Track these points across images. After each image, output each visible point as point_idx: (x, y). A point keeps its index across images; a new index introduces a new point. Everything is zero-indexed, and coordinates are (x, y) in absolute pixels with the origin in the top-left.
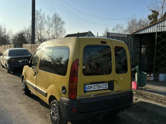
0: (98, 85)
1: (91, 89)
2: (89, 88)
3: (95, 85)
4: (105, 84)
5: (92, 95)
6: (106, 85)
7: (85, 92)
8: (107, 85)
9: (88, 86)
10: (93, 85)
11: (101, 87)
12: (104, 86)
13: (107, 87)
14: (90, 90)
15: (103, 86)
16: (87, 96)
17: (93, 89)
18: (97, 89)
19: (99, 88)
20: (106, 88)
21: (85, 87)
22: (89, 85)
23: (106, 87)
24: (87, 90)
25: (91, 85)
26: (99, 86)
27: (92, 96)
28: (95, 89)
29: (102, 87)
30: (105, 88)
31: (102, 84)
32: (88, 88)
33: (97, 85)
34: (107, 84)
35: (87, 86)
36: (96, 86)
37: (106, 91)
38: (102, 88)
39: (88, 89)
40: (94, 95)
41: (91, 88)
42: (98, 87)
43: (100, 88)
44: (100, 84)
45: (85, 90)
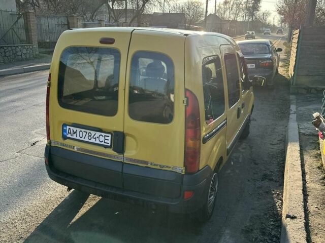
0: (88, 131)
1: (75, 135)
2: (70, 133)
3: (83, 130)
4: (104, 134)
5: (76, 147)
6: (106, 138)
7: (65, 138)
8: (109, 138)
9: (69, 129)
10: (79, 130)
11: (95, 138)
12: (102, 139)
14: (72, 137)
15: (98, 137)
16: (66, 146)
17: (78, 138)
18: (86, 139)
19: (90, 138)
20: (105, 142)
21: (65, 128)
22: (72, 128)
23: (106, 141)
24: (67, 136)
25: (75, 129)
26: (90, 134)
28: (82, 139)
29: (97, 139)
30: (103, 143)
31: (98, 134)
33: (87, 132)
34: (110, 135)
35: (68, 127)
36: (84, 134)
37: (104, 148)
38: (98, 142)
40: (78, 149)
41: (75, 133)
42: (89, 136)
43: (93, 141)
44: (93, 133)
45: (65, 134)
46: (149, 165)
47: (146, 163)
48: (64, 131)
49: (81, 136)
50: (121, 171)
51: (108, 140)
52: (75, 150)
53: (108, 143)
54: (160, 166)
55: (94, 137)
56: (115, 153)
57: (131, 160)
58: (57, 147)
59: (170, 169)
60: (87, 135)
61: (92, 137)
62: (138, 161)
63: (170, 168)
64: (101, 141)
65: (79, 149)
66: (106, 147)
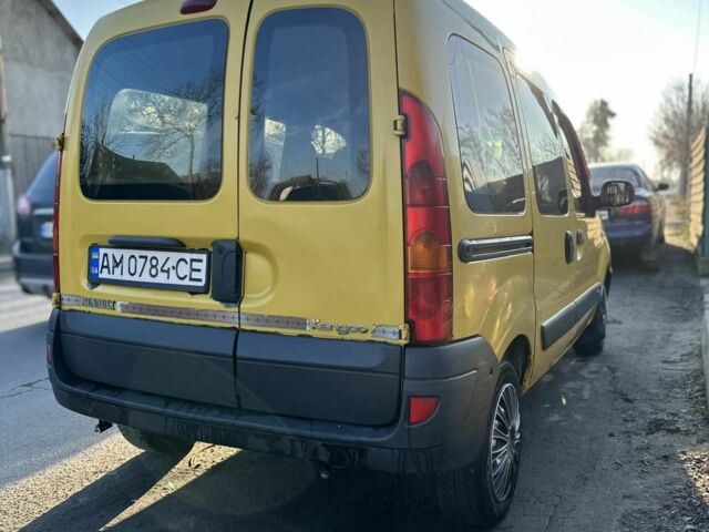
0: (150, 254)
1: (118, 270)
2: (107, 267)
3: (137, 253)
4: (188, 256)
5: (120, 302)
6: (195, 265)
7: (95, 281)
8: (203, 266)
9: (105, 255)
10: (127, 253)
11: (168, 271)
12: (184, 270)
13: (202, 275)
14: (111, 277)
15: (176, 268)
16: (97, 303)
17: (127, 277)
18: (146, 278)
19: (154, 271)
20: (191, 279)
21: (94, 257)
22: (110, 252)
23: (195, 275)
24: (100, 276)
25: (118, 253)
26: (154, 262)
27: (119, 309)
28: (136, 278)
29: (172, 272)
30: (186, 282)
31: (175, 256)
32: (103, 267)
33: (146, 257)
34: (204, 257)
35: (102, 251)
36: (141, 262)
37: (190, 296)
38: (174, 280)
39: (105, 270)
40: (125, 308)
41: (117, 265)
42: (153, 266)
43: (162, 279)
44: (161, 256)
45: (94, 271)
46: (308, 331)
47: (301, 323)
48: (92, 263)
49: (132, 272)
50: (230, 352)
51: (199, 270)
52: (118, 311)
53: (200, 280)
54: (339, 329)
55: (166, 268)
56: (217, 305)
57: (259, 319)
58: (75, 311)
59: (368, 337)
60: (148, 266)
61: (159, 267)
62: (278, 321)
63: (366, 331)
64: (182, 276)
65: (127, 306)
66: (193, 291)
